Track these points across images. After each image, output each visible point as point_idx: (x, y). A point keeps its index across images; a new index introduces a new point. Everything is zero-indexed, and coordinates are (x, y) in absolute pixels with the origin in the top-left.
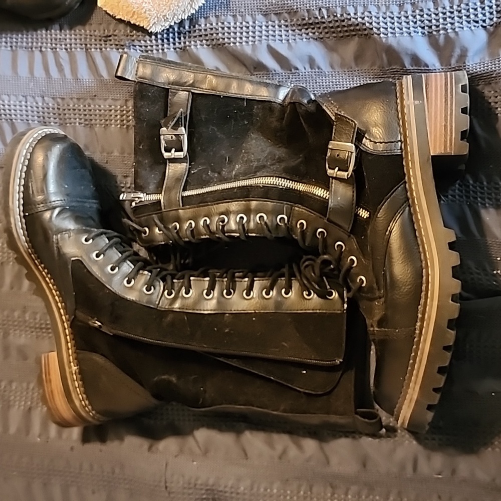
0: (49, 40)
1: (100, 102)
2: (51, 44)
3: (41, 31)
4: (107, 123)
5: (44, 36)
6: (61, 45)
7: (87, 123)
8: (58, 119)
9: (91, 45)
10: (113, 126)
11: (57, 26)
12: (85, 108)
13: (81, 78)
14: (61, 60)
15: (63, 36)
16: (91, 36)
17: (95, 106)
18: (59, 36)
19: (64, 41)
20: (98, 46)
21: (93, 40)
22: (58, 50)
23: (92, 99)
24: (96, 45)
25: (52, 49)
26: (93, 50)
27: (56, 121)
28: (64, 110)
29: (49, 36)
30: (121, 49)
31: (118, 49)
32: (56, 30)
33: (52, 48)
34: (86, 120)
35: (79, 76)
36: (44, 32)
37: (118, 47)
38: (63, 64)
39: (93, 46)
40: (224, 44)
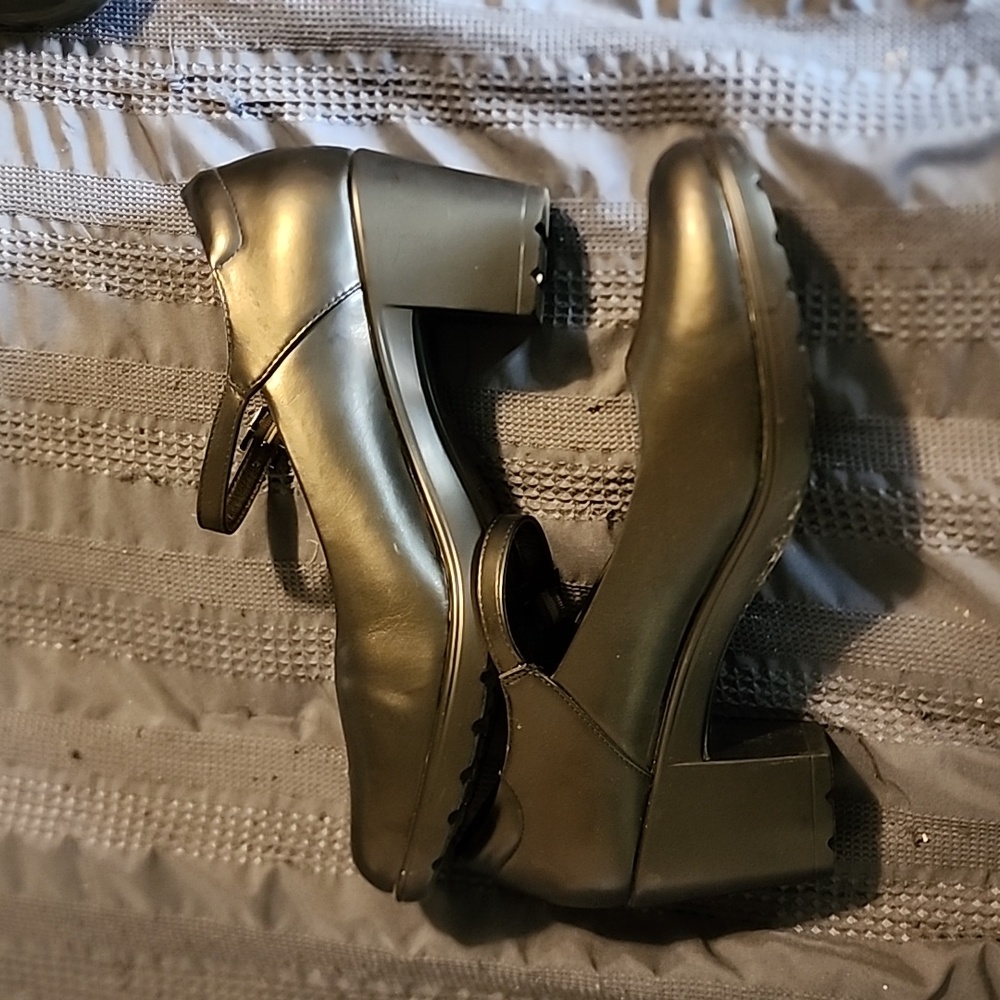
0: (34, 76)
1: (163, 239)
2: (40, 87)
3: (14, 53)
4: (183, 291)
5: (21, 64)
6: (65, 91)
7: (127, 287)
8: (49, 270)
9: (141, 98)
10: (197, 300)
11: (55, 45)
12: (123, 251)
13: (115, 176)
14: (64, 127)
15: (71, 69)
16: (142, 75)
17: (148, 248)
18: (58, 69)
19: (73, 81)
20: (158, 100)
21: (146, 87)
22: (56, 101)
23: (142, 231)
24: (153, 98)
25: (41, 99)
26: (144, 110)
27: (44, 275)
28: (68, 250)
29: (33, 66)
30: (218, 112)
31: (209, 113)
32: (52, 54)
33: (41, 96)
34: (125, 281)
35: (111, 173)
36: (21, 54)
37: (210, 107)
38: (69, 137)
39: (146, 100)
40: (490, 124)
